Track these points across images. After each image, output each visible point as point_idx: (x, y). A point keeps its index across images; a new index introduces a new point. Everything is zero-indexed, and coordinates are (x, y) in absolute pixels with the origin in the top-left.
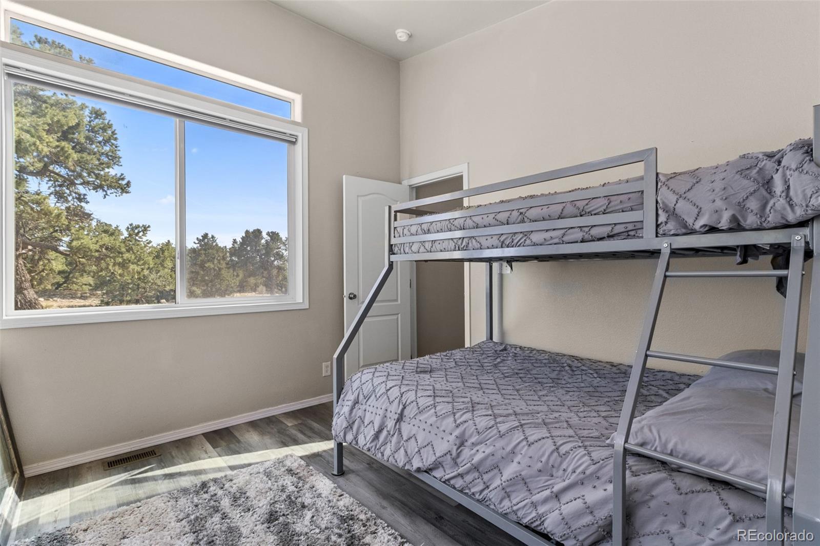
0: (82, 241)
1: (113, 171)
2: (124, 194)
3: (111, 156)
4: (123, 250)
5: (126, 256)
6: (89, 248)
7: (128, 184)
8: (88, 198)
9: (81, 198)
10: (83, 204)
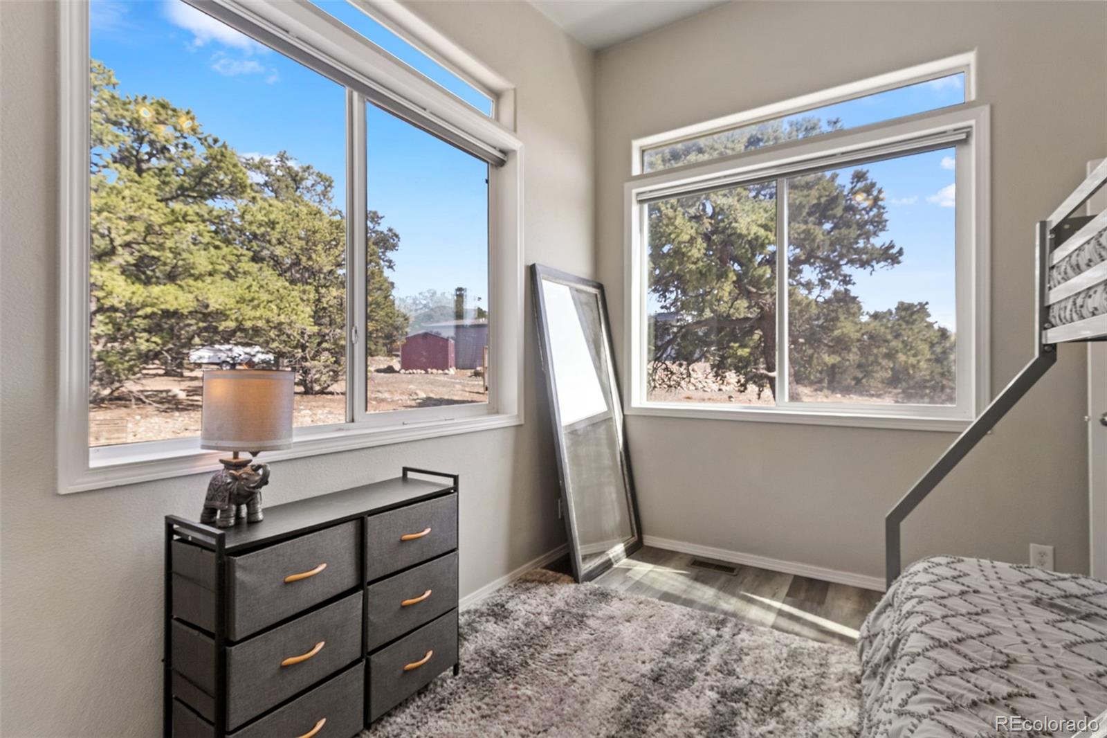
0: (844, 330)
1: (879, 241)
2: (896, 265)
3: (876, 222)
4: (889, 337)
5: (894, 343)
6: (850, 338)
7: (900, 252)
8: (854, 279)
9: (846, 280)
10: (849, 287)
